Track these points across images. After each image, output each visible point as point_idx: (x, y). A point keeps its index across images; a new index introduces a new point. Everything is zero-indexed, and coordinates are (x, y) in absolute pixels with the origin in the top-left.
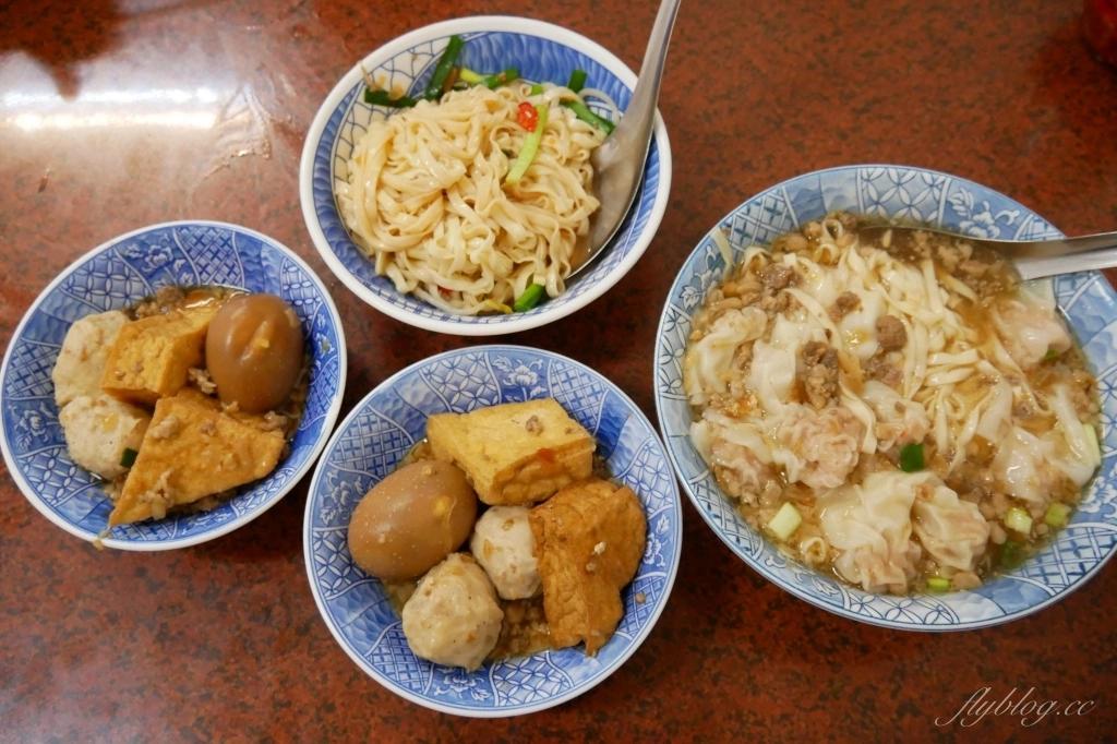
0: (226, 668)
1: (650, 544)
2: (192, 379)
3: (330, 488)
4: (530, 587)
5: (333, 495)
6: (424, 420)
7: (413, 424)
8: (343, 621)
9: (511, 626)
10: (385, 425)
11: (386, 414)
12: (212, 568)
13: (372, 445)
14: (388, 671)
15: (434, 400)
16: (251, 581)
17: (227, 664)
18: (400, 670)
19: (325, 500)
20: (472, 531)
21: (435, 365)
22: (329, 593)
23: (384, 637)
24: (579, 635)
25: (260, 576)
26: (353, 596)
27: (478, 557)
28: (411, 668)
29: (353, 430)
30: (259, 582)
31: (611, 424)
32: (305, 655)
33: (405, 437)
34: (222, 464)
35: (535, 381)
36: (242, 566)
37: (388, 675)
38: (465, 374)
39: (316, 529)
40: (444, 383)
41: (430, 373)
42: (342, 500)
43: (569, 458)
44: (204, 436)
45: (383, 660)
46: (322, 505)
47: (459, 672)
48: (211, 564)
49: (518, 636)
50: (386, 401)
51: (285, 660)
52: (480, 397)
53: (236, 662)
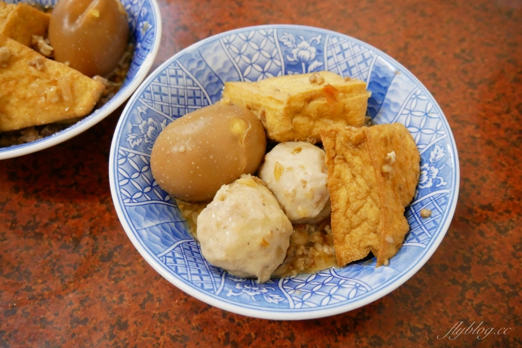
0: (33, 287)
1: (425, 173)
2: (34, 41)
3: (139, 120)
4: (318, 203)
5: (141, 126)
6: (220, 86)
7: (213, 88)
8: (139, 225)
9: (297, 247)
10: (190, 82)
11: (191, 71)
12: (36, 206)
13: (177, 96)
14: (180, 271)
15: (231, 69)
16: (67, 217)
17: (35, 284)
18: (192, 272)
19: (133, 128)
20: (262, 161)
21: (233, 37)
22: (128, 200)
23: (179, 246)
24: (369, 247)
25: (75, 213)
26: (151, 209)
27: (268, 182)
28: (203, 273)
29: (163, 78)
30: (74, 218)
31: (379, 85)
32: (106, 278)
33: (205, 98)
34: (46, 96)
35: (313, 56)
36: (61, 205)
37: (179, 275)
38: (257, 48)
39: (121, 148)
40: (240, 54)
41: (229, 43)
42: (149, 133)
43: (349, 99)
44: (32, 68)
45: (176, 262)
46: (130, 132)
47: (250, 280)
48: (35, 203)
49: (303, 255)
50: (192, 60)
51: (87, 283)
52: (267, 71)
53: (44, 282)
